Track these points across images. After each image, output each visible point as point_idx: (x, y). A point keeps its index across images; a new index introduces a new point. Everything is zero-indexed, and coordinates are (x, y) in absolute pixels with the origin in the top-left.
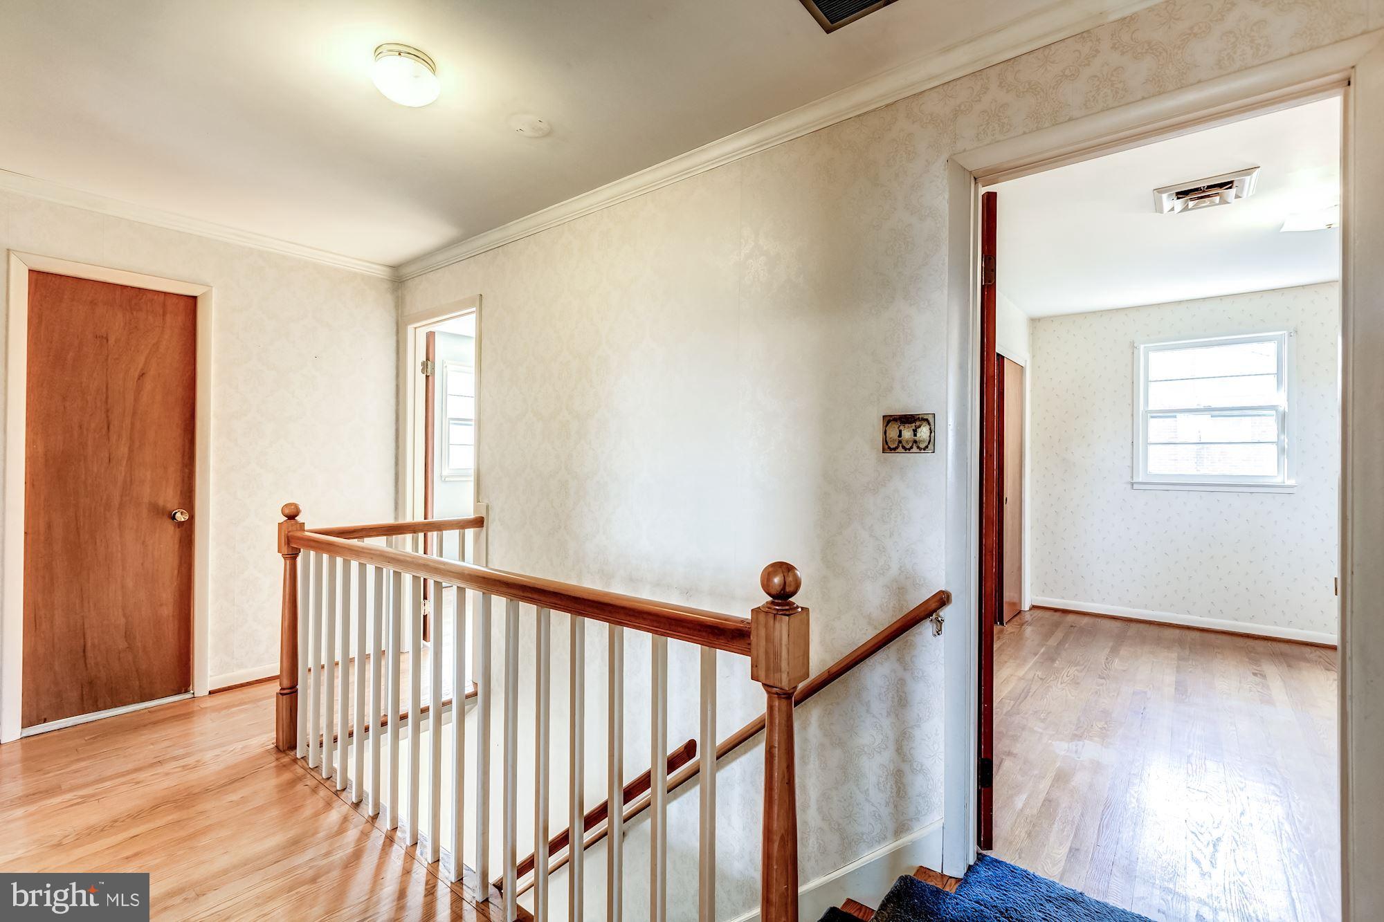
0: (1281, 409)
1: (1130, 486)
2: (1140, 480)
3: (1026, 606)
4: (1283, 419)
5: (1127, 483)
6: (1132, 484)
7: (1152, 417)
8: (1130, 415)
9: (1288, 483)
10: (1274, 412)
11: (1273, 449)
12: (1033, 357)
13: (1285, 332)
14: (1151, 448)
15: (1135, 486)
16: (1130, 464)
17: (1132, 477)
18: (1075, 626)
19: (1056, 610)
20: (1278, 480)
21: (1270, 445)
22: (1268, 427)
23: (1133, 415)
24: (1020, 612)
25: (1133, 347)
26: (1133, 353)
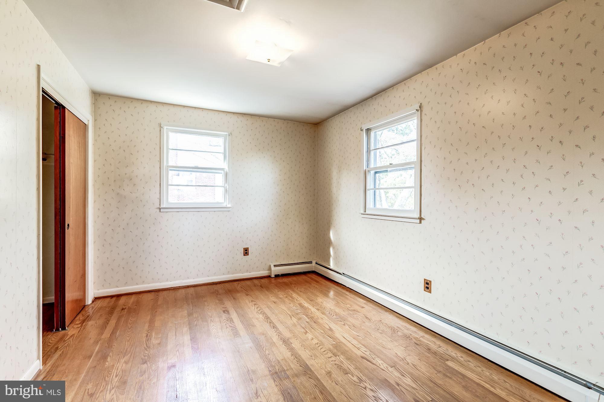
0: (226, 170)
1: (158, 210)
2: (164, 206)
3: (89, 300)
4: (226, 175)
5: (157, 208)
6: (160, 209)
7: (171, 170)
8: (159, 168)
9: (228, 206)
10: (223, 172)
11: (222, 190)
12: (95, 120)
13: (227, 133)
14: (170, 187)
15: (162, 210)
16: (159, 197)
17: (160, 205)
18: (125, 308)
19: (112, 297)
20: (224, 205)
21: (220, 187)
22: (219, 179)
23: (160, 168)
24: (84, 306)
25: (160, 126)
26: (160, 130)
